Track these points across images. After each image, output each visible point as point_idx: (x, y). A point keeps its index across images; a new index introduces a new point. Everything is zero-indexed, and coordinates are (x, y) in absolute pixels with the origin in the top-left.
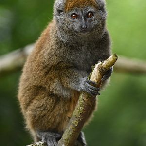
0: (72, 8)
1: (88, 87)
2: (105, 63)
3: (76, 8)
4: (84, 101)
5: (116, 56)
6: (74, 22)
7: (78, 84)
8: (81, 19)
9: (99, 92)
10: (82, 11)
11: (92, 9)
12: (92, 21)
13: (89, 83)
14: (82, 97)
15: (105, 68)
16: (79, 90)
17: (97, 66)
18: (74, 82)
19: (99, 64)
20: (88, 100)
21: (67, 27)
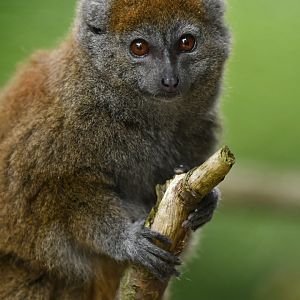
0: (134, 24)
1: (148, 250)
2: (197, 176)
3: (146, 24)
4: (137, 289)
5: (230, 155)
6: (139, 64)
7: (118, 239)
8: (162, 57)
9: (177, 268)
10: (164, 34)
11: (191, 28)
12: (193, 60)
13: (150, 239)
14: (129, 278)
15: (197, 191)
16: (118, 257)
17: (172, 184)
18: (106, 233)
19: (178, 178)
20: (149, 288)
21: (120, 76)
